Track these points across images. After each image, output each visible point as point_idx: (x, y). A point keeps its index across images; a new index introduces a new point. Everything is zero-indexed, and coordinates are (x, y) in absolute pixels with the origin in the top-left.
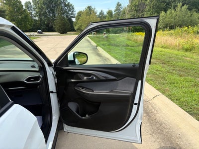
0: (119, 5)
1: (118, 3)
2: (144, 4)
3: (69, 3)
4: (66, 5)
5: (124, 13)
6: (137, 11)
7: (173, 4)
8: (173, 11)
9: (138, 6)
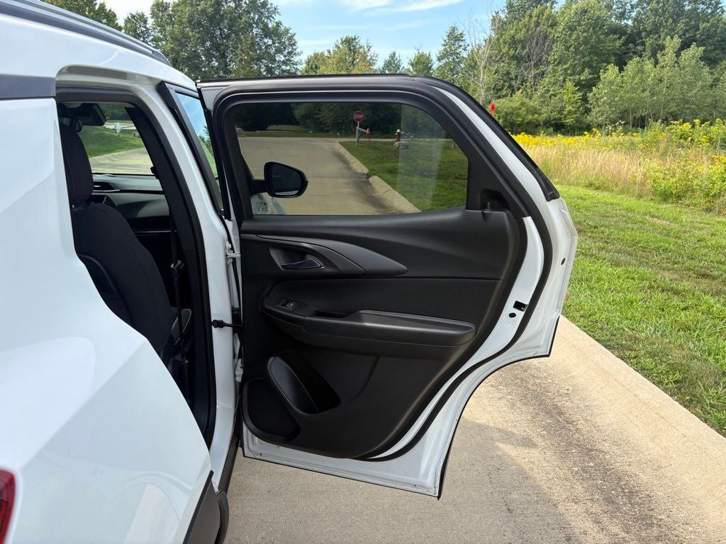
0: (455, 37)
1: (454, 29)
2: (546, 37)
3: (278, 24)
4: (267, 32)
5: (473, 66)
6: (518, 59)
7: (649, 42)
8: (648, 65)
9: (523, 43)
